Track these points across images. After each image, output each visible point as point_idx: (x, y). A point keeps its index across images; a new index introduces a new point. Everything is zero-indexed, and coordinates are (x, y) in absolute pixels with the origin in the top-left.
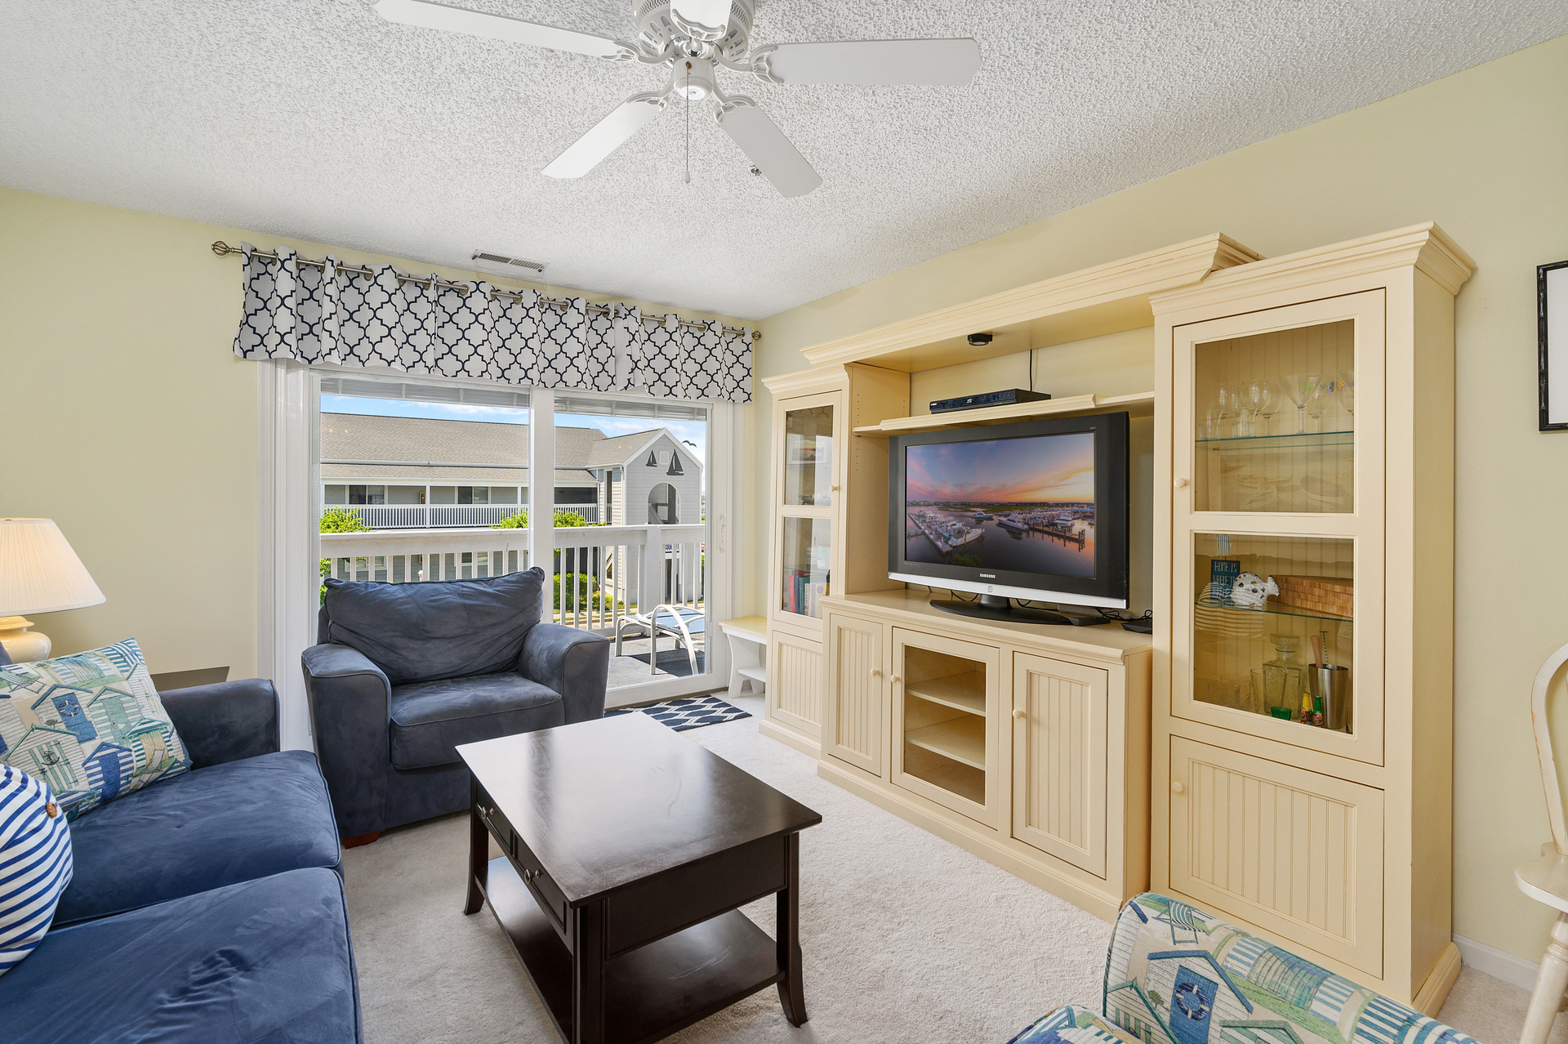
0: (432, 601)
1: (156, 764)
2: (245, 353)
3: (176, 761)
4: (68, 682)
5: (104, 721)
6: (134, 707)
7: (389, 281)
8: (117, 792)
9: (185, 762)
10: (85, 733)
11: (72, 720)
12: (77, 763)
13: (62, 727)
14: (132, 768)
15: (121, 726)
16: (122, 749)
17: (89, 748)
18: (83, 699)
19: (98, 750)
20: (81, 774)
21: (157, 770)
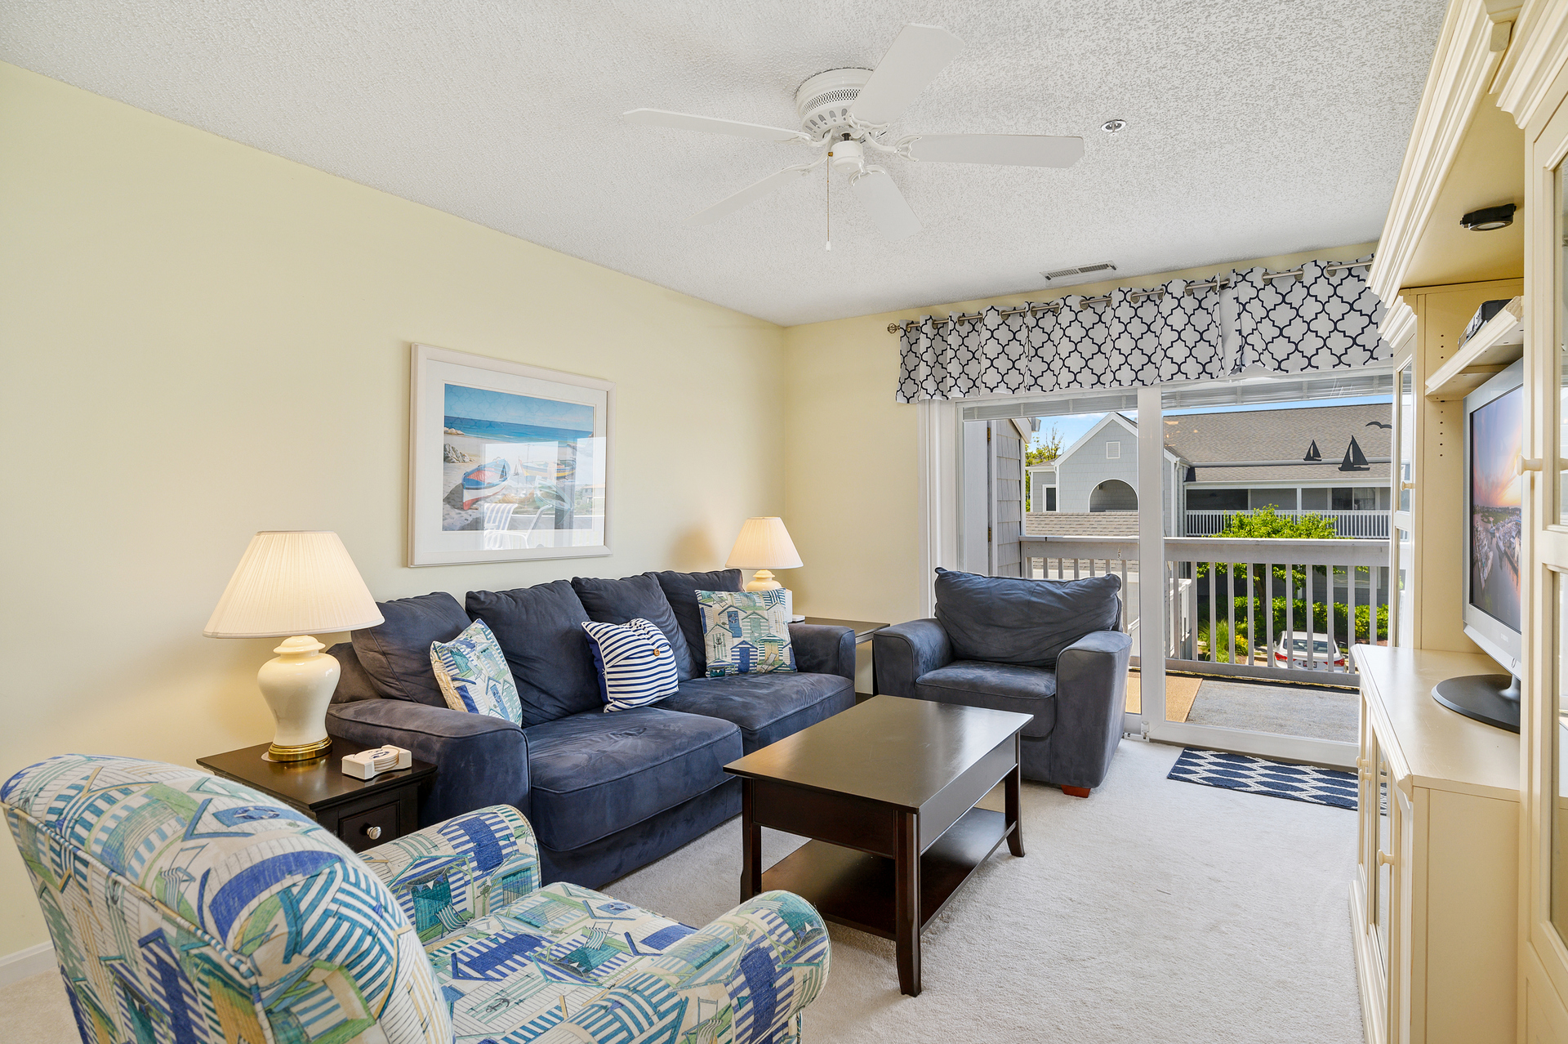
0: (1003, 594)
1: (770, 661)
2: (908, 400)
3: (784, 663)
4: (737, 605)
5: (748, 629)
6: (766, 626)
7: (992, 320)
8: (748, 670)
9: (789, 666)
10: (737, 633)
11: (732, 625)
12: (729, 647)
13: (728, 627)
14: (757, 659)
15: (756, 635)
16: (753, 647)
17: (737, 641)
18: (741, 615)
19: (740, 644)
20: (729, 653)
21: (771, 665)
